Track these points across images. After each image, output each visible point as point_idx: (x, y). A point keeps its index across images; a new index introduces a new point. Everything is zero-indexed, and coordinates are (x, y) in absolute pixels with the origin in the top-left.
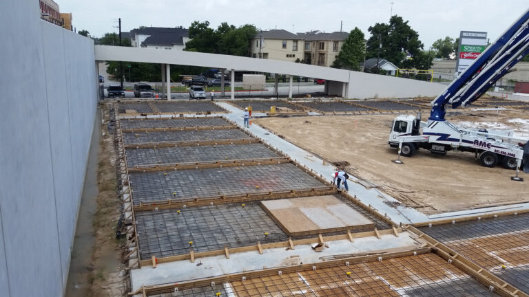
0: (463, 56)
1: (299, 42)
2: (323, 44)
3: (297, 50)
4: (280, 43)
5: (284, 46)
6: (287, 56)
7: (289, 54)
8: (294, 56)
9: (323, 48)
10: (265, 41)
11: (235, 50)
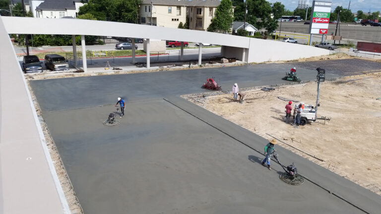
0: (315, 21)
1: (182, 8)
2: (201, 10)
3: (180, 14)
4: (166, 8)
5: (170, 11)
6: (173, 20)
7: (174, 18)
8: (178, 20)
9: (200, 13)
10: (156, 6)
11: (127, 14)
